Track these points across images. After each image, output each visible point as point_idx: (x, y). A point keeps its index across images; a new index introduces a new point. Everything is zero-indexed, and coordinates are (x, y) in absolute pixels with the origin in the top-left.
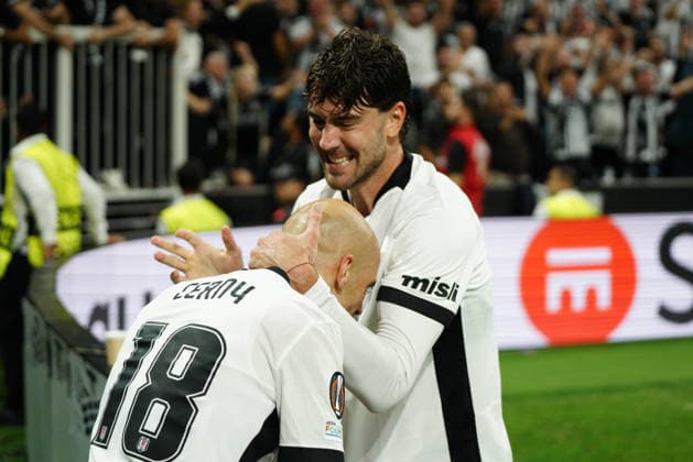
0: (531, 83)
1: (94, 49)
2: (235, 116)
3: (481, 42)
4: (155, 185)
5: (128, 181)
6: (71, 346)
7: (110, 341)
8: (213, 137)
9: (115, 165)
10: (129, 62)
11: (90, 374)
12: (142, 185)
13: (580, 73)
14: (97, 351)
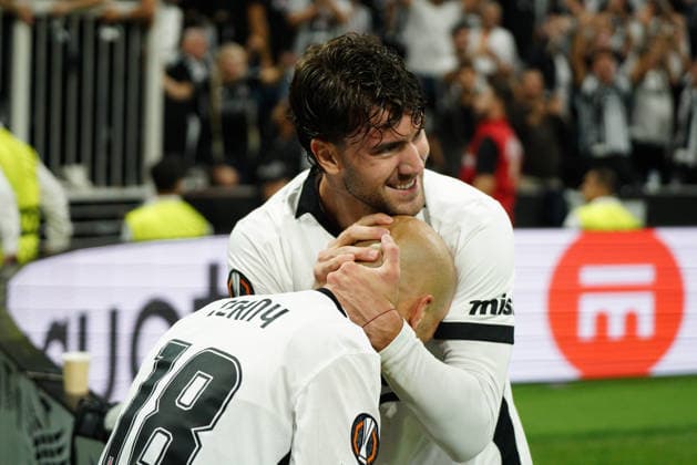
0: (563, 72)
1: (57, 24)
2: (219, 102)
3: (507, 23)
4: (124, 183)
5: (93, 179)
6: (22, 370)
7: (68, 363)
8: (194, 129)
9: (78, 160)
10: (97, 40)
11: (43, 402)
12: (109, 183)
13: (620, 58)
14: (53, 376)
